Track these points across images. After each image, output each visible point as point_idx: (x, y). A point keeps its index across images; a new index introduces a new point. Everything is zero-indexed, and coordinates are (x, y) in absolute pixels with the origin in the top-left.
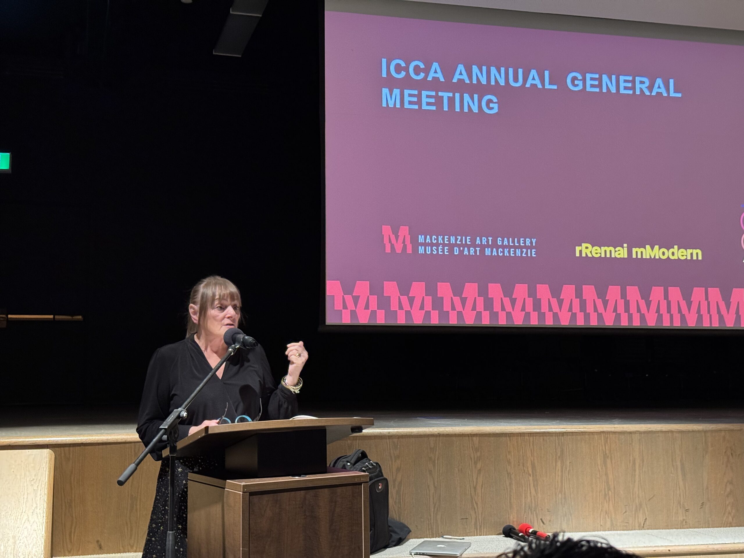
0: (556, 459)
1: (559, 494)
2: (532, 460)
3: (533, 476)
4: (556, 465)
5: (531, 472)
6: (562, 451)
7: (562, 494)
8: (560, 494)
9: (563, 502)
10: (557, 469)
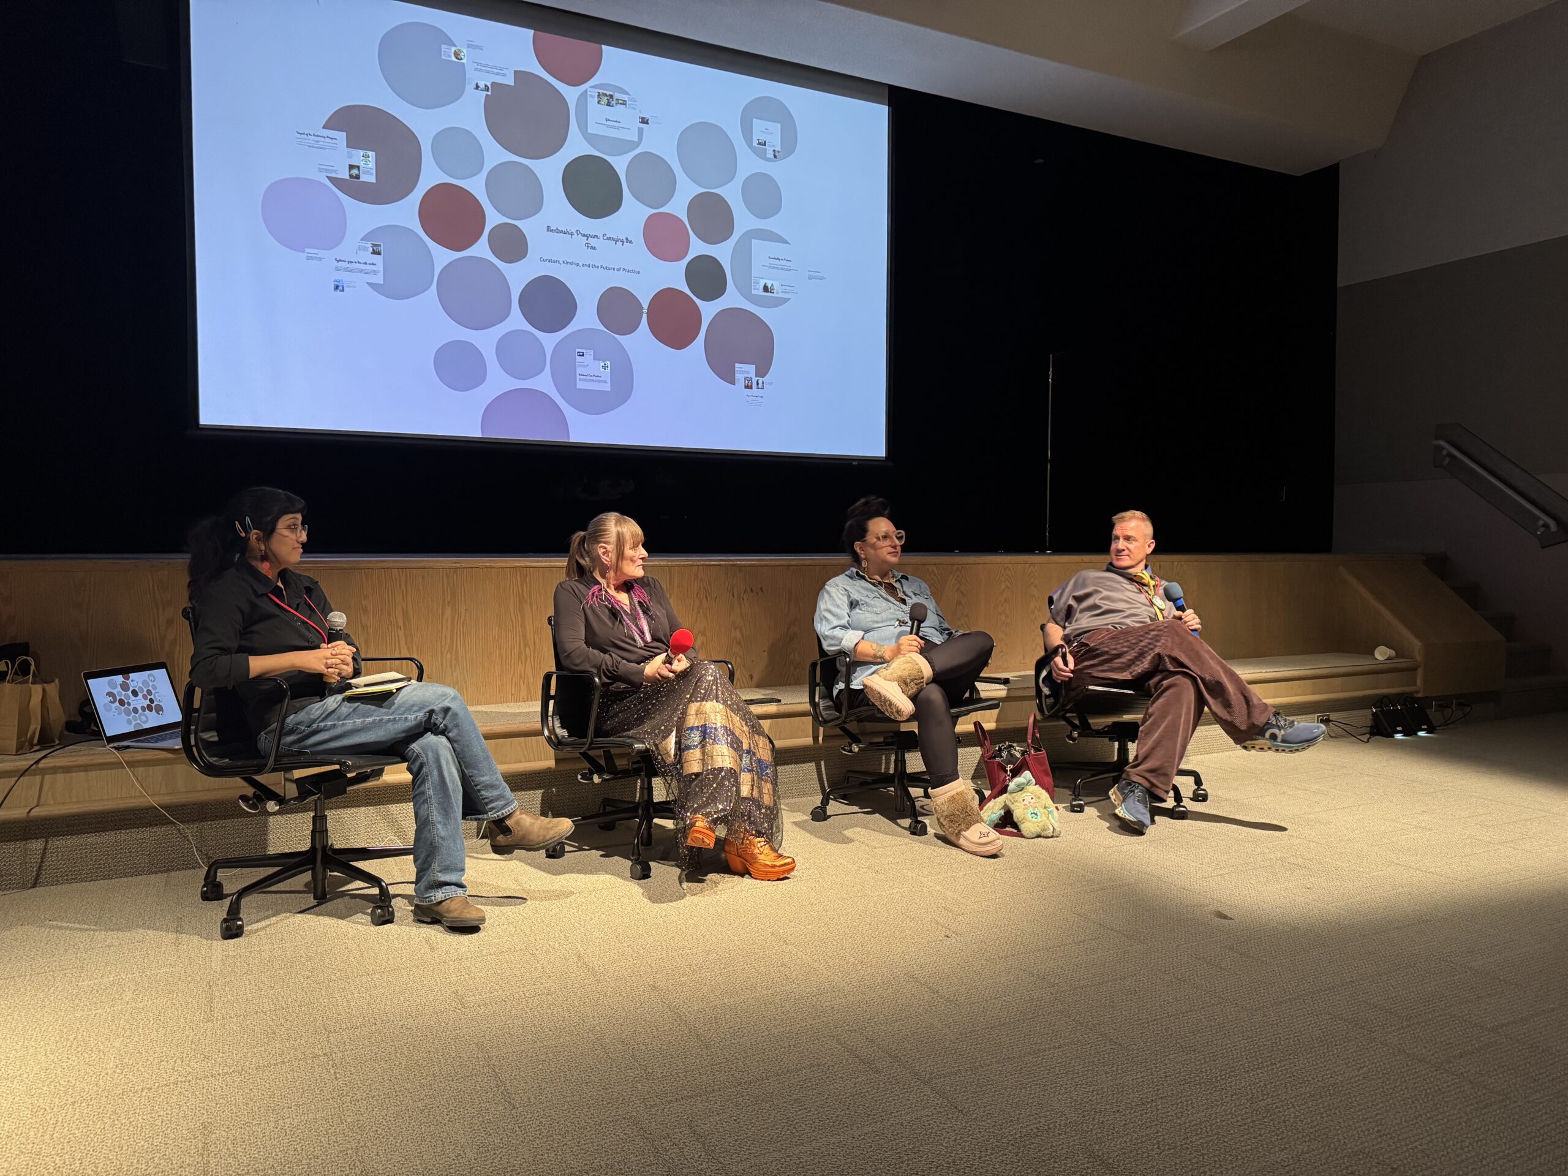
0: (443, 606)
1: (447, 653)
2: (405, 607)
3: (405, 630)
4: (443, 614)
5: (401, 624)
6: (454, 595)
7: (451, 654)
8: (449, 654)
9: (453, 666)
10: (445, 618)
